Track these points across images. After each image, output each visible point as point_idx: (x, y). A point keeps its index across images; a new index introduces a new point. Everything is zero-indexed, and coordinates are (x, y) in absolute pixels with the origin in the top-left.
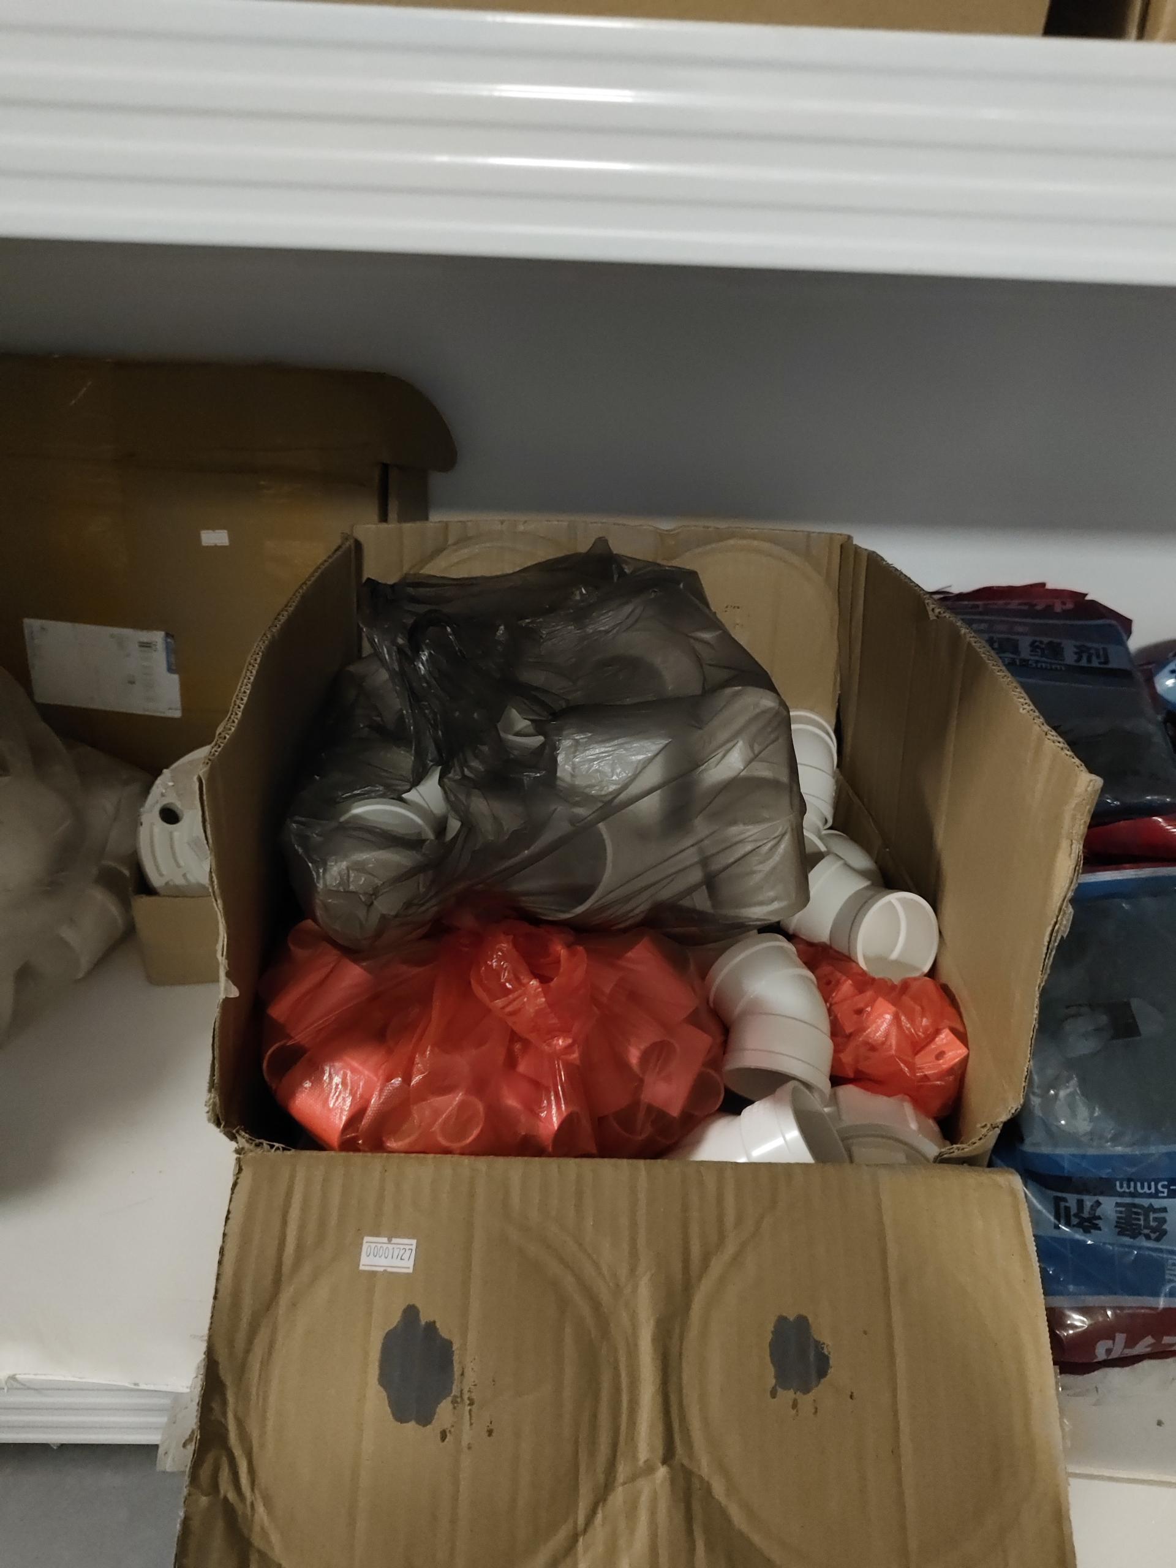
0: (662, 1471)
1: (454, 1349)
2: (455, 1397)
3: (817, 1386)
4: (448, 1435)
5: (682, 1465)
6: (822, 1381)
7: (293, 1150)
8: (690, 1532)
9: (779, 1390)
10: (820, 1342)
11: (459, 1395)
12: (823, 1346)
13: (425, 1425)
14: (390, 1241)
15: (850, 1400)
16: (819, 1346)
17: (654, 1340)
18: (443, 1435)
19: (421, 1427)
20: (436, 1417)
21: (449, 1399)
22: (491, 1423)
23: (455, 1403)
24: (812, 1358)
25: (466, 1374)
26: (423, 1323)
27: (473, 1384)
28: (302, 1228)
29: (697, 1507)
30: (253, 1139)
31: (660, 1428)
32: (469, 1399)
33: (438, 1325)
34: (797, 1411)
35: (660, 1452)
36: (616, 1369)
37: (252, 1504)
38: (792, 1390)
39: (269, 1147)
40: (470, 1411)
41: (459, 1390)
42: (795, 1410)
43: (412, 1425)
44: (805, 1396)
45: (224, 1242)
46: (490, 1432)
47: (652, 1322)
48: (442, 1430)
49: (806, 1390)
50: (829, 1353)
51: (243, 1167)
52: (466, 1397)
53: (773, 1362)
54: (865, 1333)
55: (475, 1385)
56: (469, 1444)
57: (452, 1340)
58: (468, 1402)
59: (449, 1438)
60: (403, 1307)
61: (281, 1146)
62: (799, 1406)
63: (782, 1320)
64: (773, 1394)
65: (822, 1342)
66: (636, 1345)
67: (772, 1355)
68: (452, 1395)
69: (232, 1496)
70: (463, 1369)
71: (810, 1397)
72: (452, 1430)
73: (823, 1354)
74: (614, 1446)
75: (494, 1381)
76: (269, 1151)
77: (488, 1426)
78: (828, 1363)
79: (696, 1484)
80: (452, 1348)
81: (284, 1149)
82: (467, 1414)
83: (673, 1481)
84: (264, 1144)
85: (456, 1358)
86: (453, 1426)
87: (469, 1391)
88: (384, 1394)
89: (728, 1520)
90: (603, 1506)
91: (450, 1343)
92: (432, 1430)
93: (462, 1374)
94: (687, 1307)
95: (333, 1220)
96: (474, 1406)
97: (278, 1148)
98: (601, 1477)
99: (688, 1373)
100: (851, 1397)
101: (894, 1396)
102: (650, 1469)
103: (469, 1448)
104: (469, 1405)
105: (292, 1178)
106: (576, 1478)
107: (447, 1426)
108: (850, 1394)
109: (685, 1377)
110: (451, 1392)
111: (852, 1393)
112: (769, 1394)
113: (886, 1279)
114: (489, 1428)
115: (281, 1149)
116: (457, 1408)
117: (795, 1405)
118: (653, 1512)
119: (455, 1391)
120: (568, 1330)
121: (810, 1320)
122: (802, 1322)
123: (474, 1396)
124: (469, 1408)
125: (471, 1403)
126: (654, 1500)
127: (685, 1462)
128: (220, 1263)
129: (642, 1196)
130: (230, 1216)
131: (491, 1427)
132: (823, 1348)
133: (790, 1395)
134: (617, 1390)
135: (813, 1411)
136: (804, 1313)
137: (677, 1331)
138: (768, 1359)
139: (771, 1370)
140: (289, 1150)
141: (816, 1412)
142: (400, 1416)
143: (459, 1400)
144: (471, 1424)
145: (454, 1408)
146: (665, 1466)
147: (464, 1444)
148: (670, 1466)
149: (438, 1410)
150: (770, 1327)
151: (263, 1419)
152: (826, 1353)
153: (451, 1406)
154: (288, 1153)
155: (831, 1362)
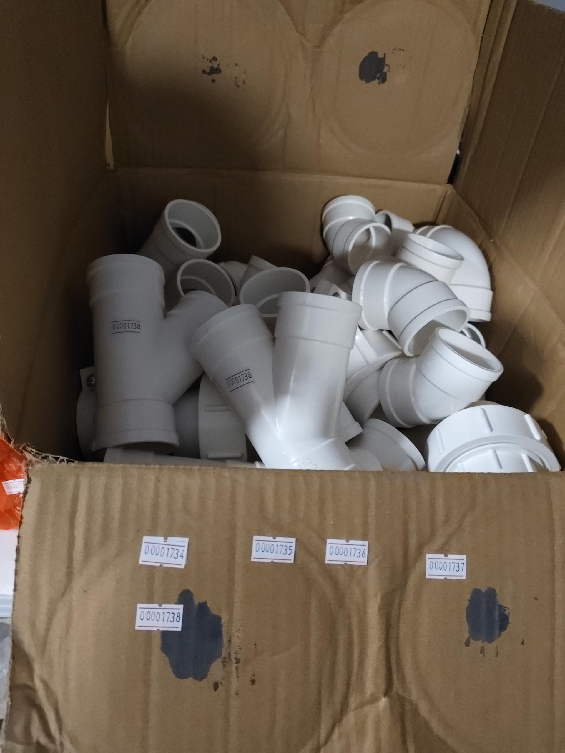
0: (383, 702)
1: (222, 623)
2: (225, 658)
3: (499, 636)
4: (220, 685)
5: (398, 695)
6: (504, 633)
7: (77, 462)
8: (404, 742)
9: (471, 640)
10: (502, 606)
11: (227, 656)
12: (505, 609)
13: (201, 679)
14: (165, 539)
15: (523, 646)
16: (502, 609)
17: (380, 609)
18: (216, 686)
19: (198, 681)
20: (209, 673)
21: (220, 660)
22: (254, 675)
23: (225, 662)
24: (497, 617)
25: (233, 641)
26: (196, 603)
27: (239, 648)
28: (88, 530)
29: (409, 724)
30: (40, 453)
31: (383, 672)
32: (235, 658)
33: (209, 605)
34: (484, 655)
35: (383, 688)
36: (350, 630)
37: (62, 744)
38: (481, 640)
39: (54, 460)
40: (237, 667)
41: (228, 653)
42: (482, 654)
43: (190, 680)
44: (490, 645)
45: (19, 543)
46: (253, 682)
47: (379, 597)
48: (214, 682)
49: (491, 640)
50: (509, 613)
51: (32, 478)
52: (233, 656)
53: (468, 621)
54: (536, 599)
55: (240, 649)
56: (236, 691)
57: (221, 616)
58: (235, 661)
59: (220, 688)
60: (180, 591)
61: (65, 458)
62: (485, 651)
63: (476, 592)
64: (467, 644)
65: (504, 606)
66: (365, 613)
67: (468, 617)
68: (222, 656)
69: (43, 740)
70: (230, 637)
71: (494, 644)
72: (223, 682)
73: (505, 614)
74: (348, 685)
75: (255, 645)
76: (55, 463)
77: (251, 678)
78: (508, 620)
79: (408, 707)
80: (221, 622)
81: (68, 461)
82: (234, 670)
83: (392, 706)
84: (50, 457)
85: (224, 629)
86: (223, 679)
87: (235, 653)
88: (167, 658)
89: (429, 729)
90: (339, 726)
91: (218, 619)
92: (206, 683)
93: (230, 641)
94: (405, 582)
95: (115, 524)
96: (239, 664)
97: (63, 460)
98: (338, 708)
99: (404, 630)
100: (523, 643)
101: (553, 641)
102: (374, 699)
103: (237, 694)
104: (236, 663)
105: (77, 487)
106: (319, 709)
107: (218, 679)
108: (522, 641)
109: (402, 634)
110: (221, 655)
111: (523, 640)
112: (464, 645)
113: (553, 560)
114: (252, 679)
115: (66, 461)
116: (227, 666)
117: (482, 651)
118: (377, 730)
119: (224, 653)
120: (314, 604)
121: (497, 590)
122: (491, 593)
123: (239, 656)
124: (236, 665)
125: (238, 661)
126: (377, 723)
127: (401, 692)
128: (17, 560)
129: (372, 501)
130: (23, 521)
131: (253, 678)
132: (505, 610)
133: (479, 644)
134: (350, 644)
135: (496, 653)
136: (492, 586)
137: (397, 601)
138: (464, 619)
139: (466, 627)
140: (73, 462)
141: (497, 655)
142: (180, 674)
143: (227, 660)
144: (238, 677)
145: (224, 666)
146: (386, 696)
147: (233, 692)
148: (390, 697)
149: (210, 669)
150: (468, 597)
151: (66, 680)
152: (507, 614)
153: (221, 665)
154: (72, 464)
155: (510, 620)
